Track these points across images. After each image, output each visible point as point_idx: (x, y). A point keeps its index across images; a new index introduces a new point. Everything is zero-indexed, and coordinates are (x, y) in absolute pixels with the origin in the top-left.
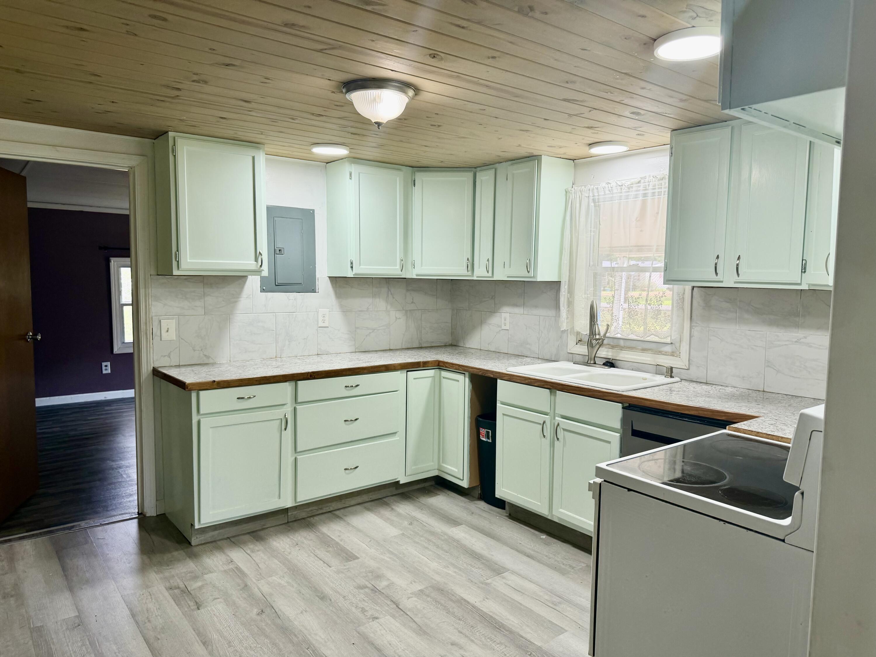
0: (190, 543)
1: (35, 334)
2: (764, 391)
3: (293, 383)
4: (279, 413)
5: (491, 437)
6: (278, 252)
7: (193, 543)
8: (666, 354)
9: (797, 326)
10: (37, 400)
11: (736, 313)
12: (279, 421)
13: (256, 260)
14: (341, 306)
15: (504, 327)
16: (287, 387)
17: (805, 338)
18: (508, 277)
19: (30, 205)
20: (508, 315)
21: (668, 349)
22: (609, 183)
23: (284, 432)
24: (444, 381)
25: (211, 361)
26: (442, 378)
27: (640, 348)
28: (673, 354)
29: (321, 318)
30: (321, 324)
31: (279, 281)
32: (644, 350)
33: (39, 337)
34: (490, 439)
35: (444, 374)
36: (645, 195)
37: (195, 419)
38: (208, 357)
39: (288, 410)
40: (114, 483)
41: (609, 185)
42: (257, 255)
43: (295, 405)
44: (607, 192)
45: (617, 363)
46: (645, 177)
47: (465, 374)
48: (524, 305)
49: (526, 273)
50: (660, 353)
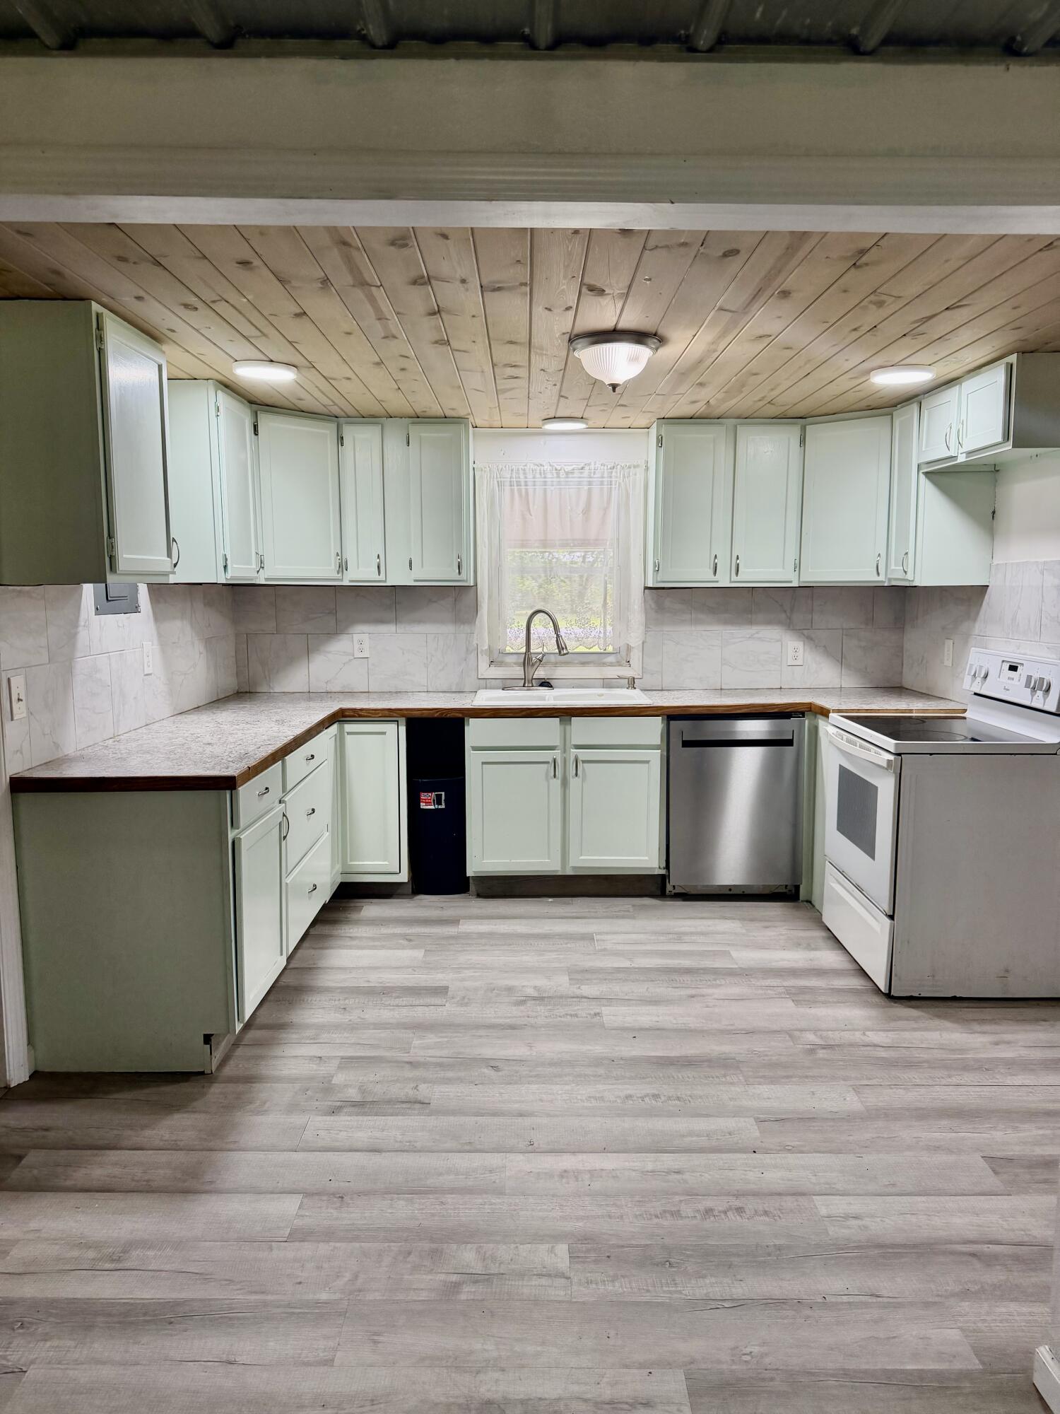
2: (721, 689)
5: (445, 800)
8: (611, 665)
9: (751, 623)
11: (691, 614)
14: (159, 636)
15: (358, 655)
17: (757, 633)
18: (416, 581)
20: (365, 637)
21: (611, 659)
22: (541, 465)
24: (348, 738)
26: (346, 734)
27: (576, 662)
28: (619, 664)
29: (146, 659)
30: (146, 670)
32: (584, 664)
34: (443, 804)
35: (348, 727)
36: (590, 483)
41: (542, 468)
44: (538, 476)
45: (552, 682)
46: (589, 464)
47: (398, 721)
48: (396, 621)
49: (455, 575)
50: (604, 664)
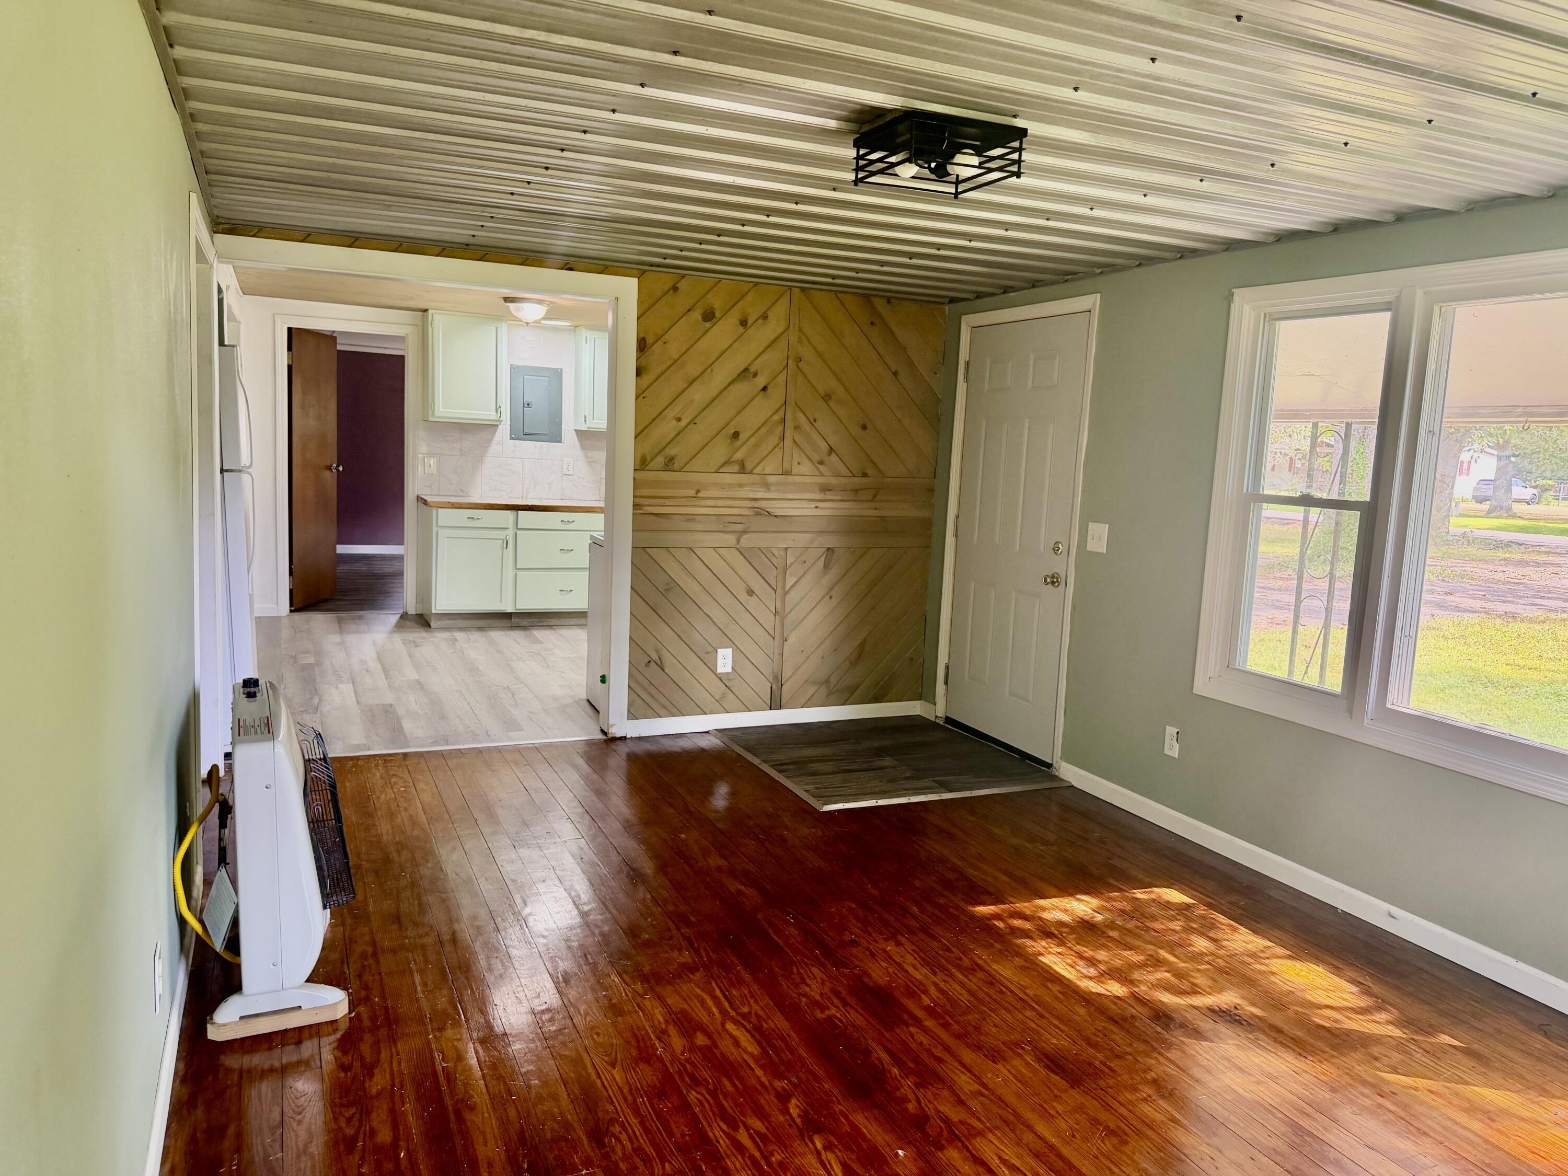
0: (430, 626)
1: (338, 466)
3: (514, 512)
4: (502, 534)
6: (526, 405)
7: (432, 626)
10: (338, 546)
12: (501, 541)
13: (497, 412)
14: (586, 457)
16: (510, 514)
19: (339, 348)
23: (505, 550)
25: (465, 494)
29: (565, 466)
30: (565, 472)
31: (527, 431)
33: (341, 469)
37: (435, 529)
38: (463, 491)
39: (510, 534)
40: (388, 593)
42: (498, 409)
43: (516, 530)
